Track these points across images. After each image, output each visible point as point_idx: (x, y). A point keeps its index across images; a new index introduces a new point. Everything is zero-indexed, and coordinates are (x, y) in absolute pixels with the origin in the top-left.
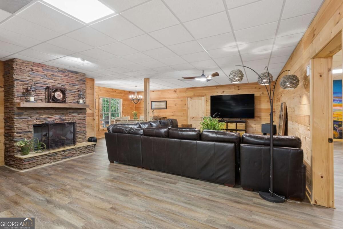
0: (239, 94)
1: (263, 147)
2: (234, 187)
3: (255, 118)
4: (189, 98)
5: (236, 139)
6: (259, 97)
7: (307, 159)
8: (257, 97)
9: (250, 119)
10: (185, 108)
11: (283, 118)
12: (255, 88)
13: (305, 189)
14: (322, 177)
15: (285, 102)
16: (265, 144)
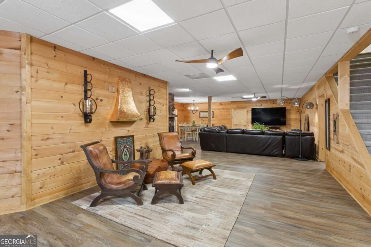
0: (274, 107)
1: (297, 137)
2: (282, 157)
3: (286, 125)
4: (233, 110)
5: (283, 133)
6: (289, 109)
7: (316, 142)
8: (288, 109)
9: (282, 126)
10: (229, 118)
11: (306, 124)
12: (286, 103)
13: (316, 156)
14: (323, 149)
15: (307, 115)
16: (298, 136)
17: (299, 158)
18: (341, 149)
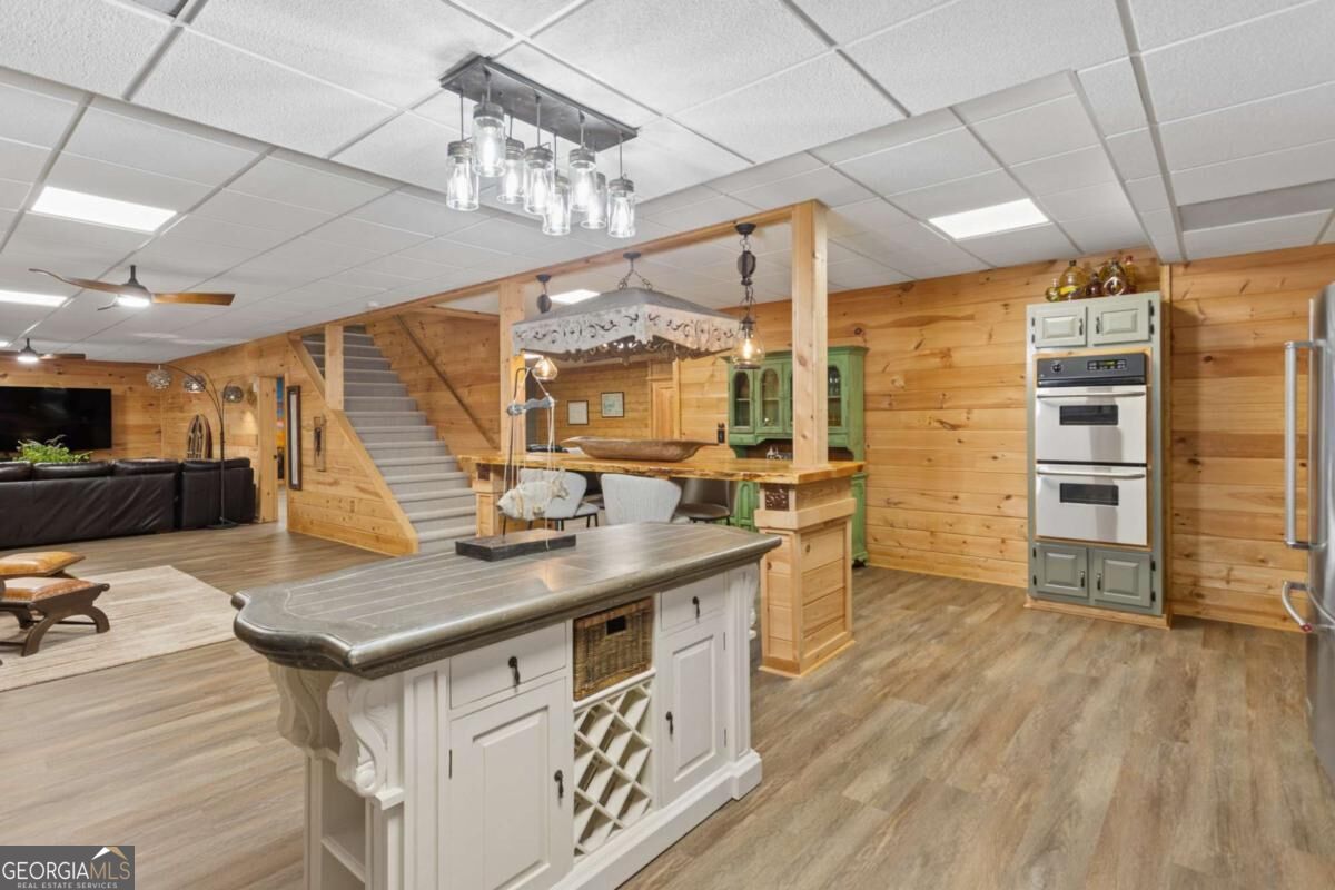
1: (213, 472)
2: (171, 532)
3: (114, 448)
5: (176, 466)
6: (121, 396)
8: (117, 396)
11: (201, 442)
12: (110, 375)
15: (202, 415)
16: (214, 469)
17: (220, 522)
18: (331, 480)
